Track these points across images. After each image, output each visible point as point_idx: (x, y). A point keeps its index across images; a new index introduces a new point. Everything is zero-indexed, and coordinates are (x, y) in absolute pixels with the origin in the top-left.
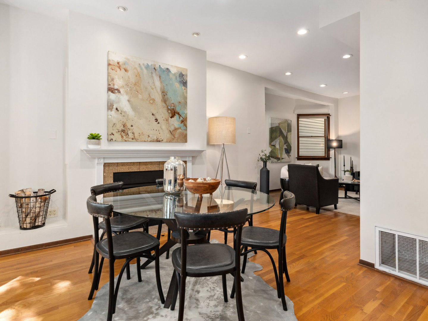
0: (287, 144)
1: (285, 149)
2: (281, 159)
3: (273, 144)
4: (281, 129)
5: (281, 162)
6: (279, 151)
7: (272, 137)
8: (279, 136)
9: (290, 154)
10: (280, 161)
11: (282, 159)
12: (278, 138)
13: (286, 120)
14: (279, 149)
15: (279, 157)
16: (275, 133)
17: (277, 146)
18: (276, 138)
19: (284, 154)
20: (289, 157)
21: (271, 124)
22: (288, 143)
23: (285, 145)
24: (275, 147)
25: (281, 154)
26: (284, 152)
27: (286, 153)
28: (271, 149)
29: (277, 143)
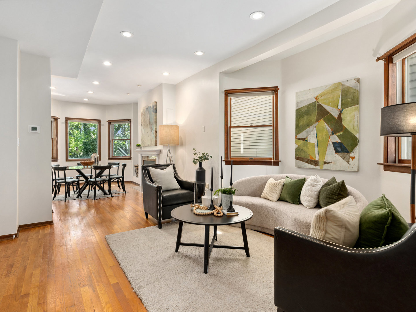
0: (341, 133)
1: (334, 143)
2: (321, 163)
3: (301, 136)
4: (322, 107)
5: (321, 169)
6: (316, 149)
7: (299, 125)
8: (317, 120)
9: (352, 155)
10: (318, 167)
11: (325, 163)
12: (315, 125)
13: (340, 83)
14: (316, 143)
15: (317, 159)
16: (305, 118)
17: (312, 139)
18: (308, 125)
19: (332, 154)
20: (348, 162)
21: (297, 103)
22: (346, 131)
23: (335, 136)
24: (307, 141)
25: (323, 153)
26: (331, 149)
27: (337, 151)
28: (297, 146)
29: (312, 133)
